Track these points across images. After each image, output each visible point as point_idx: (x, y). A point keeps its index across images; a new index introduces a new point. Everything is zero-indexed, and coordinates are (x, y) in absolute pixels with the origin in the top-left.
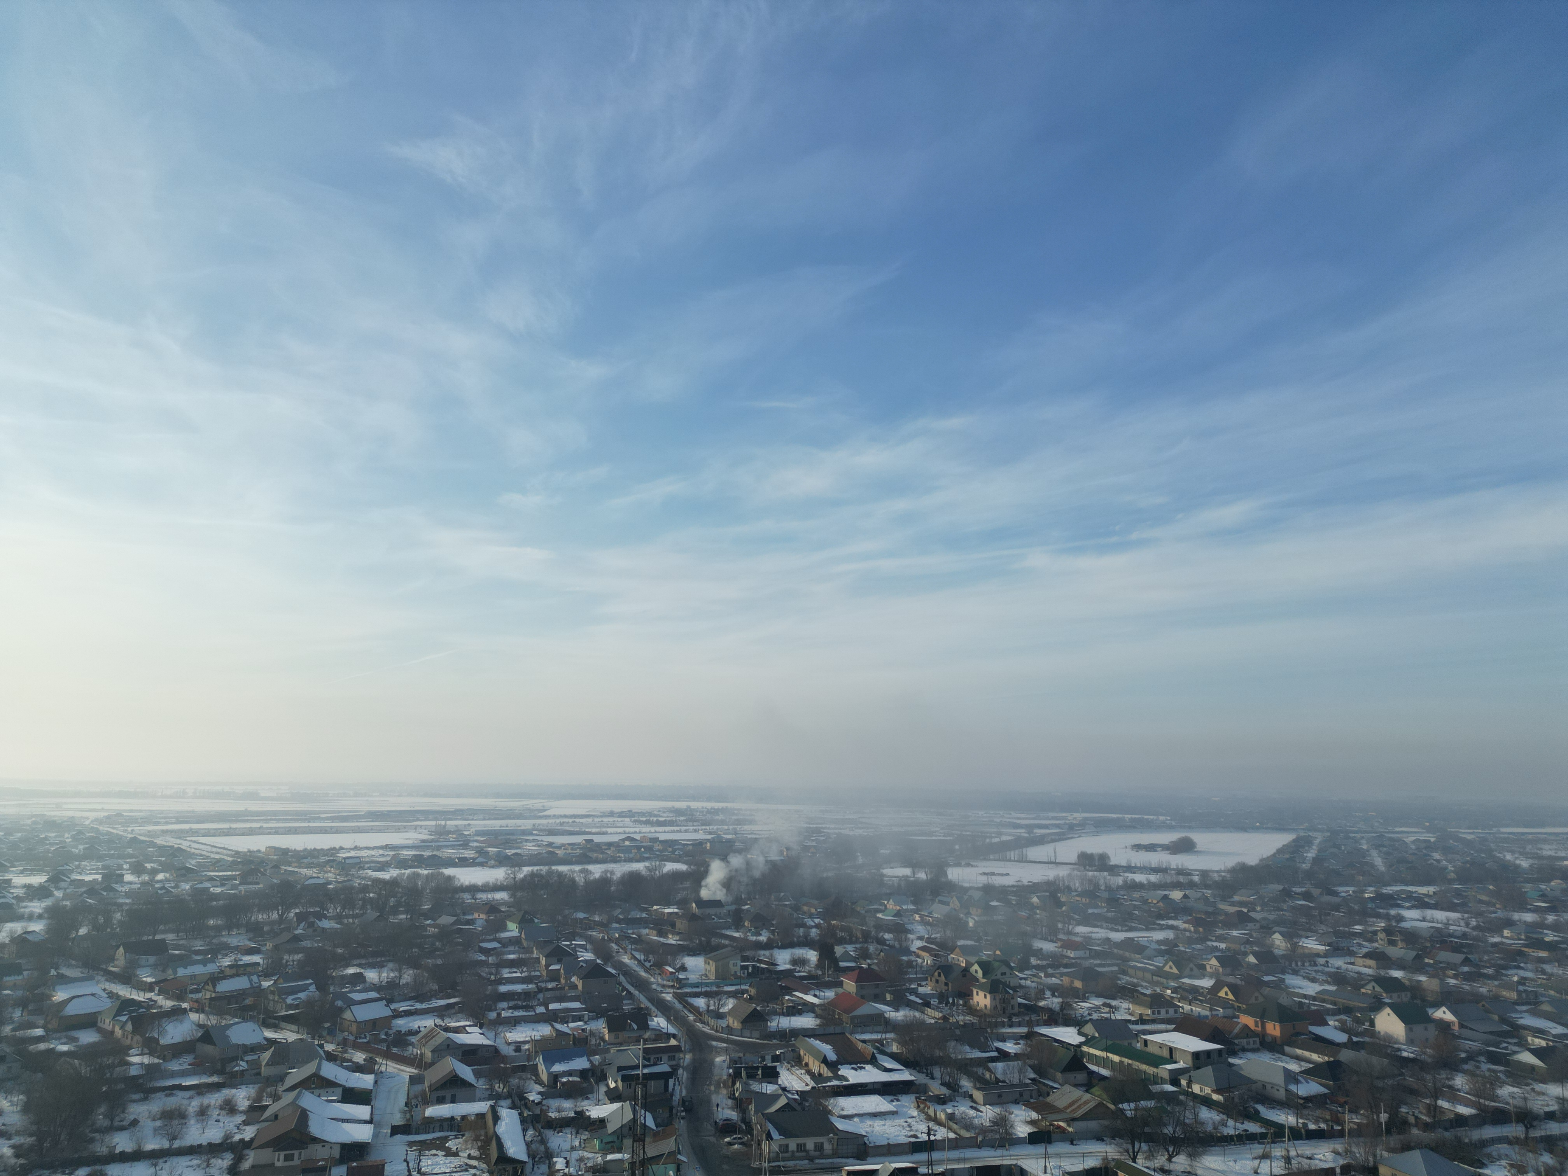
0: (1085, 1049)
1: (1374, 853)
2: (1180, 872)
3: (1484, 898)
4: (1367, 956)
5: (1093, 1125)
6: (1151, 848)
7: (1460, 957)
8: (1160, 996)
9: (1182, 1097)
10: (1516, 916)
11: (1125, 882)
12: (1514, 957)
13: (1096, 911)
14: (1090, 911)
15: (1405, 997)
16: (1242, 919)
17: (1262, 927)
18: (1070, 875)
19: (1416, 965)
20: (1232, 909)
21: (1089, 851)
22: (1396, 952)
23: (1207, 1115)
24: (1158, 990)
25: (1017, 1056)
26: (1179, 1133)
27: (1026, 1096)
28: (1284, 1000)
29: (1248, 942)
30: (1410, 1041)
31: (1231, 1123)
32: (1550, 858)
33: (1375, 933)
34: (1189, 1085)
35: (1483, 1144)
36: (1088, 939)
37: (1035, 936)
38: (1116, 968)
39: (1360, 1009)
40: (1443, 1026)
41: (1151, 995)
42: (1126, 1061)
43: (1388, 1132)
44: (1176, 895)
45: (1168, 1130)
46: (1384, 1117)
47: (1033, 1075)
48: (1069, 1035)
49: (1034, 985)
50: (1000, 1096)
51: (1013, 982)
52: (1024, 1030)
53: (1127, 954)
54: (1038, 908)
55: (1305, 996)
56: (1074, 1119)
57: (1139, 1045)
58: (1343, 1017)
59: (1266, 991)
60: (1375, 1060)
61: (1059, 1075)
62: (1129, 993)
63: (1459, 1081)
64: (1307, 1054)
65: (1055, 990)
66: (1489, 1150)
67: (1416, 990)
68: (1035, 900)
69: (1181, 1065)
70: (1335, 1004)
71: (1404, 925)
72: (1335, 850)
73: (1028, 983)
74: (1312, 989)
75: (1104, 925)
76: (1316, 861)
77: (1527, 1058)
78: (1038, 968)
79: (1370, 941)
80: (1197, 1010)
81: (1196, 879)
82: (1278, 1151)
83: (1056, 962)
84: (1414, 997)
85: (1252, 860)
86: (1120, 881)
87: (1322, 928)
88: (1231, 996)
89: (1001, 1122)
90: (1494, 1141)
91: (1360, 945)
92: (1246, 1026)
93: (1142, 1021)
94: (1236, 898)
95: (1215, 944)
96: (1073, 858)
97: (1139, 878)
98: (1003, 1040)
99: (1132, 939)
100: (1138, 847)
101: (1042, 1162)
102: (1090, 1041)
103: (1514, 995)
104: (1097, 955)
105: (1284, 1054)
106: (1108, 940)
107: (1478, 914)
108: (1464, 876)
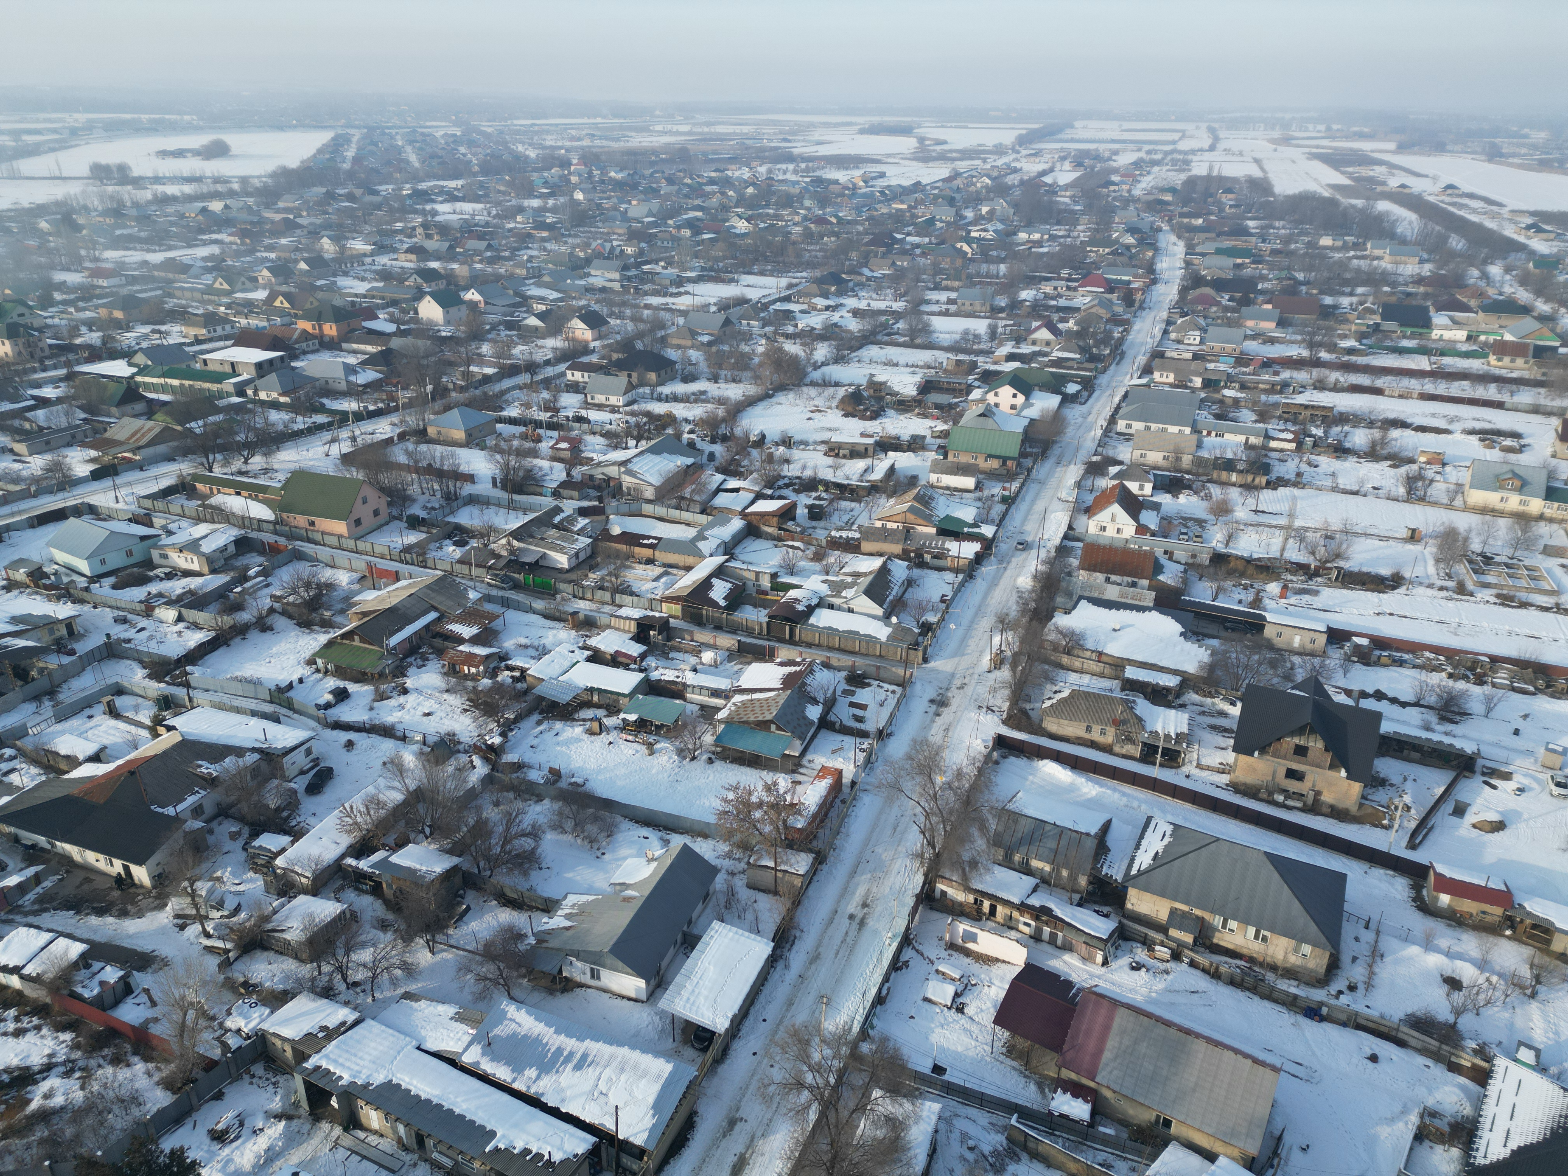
0: (139, 379)
1: (409, 149)
2: (217, 180)
3: (502, 188)
4: (409, 251)
5: (161, 449)
6: (179, 154)
7: (483, 245)
8: (214, 314)
9: (250, 406)
10: (526, 203)
11: (155, 195)
12: (525, 238)
13: (125, 232)
14: (118, 232)
15: (442, 284)
16: (289, 226)
17: (309, 233)
18: (83, 192)
19: (450, 255)
20: (278, 217)
21: (103, 161)
22: (432, 245)
23: (275, 416)
24: (211, 308)
25: (59, 400)
26: (252, 437)
27: (80, 436)
28: (338, 302)
29: (297, 249)
30: (448, 322)
31: (300, 419)
32: (552, 147)
33: (414, 228)
34: (256, 393)
35: (503, 393)
36: (121, 265)
37: (53, 267)
38: (159, 292)
39: (406, 301)
40: (473, 305)
41: (203, 315)
42: (187, 383)
43: (434, 399)
44: (216, 206)
45: (241, 437)
46: (429, 388)
47: (83, 415)
48: (119, 368)
49: (63, 322)
50: (47, 443)
51: (37, 323)
52: (63, 372)
53: (170, 275)
54: (50, 234)
55: (356, 295)
56: (139, 448)
57: (198, 366)
58: (391, 309)
59: (320, 295)
60: (420, 342)
61: (114, 410)
62: (180, 315)
63: (486, 348)
64: (362, 347)
65: (90, 325)
66: (505, 397)
67: (450, 277)
68: (44, 225)
69: (245, 377)
70: (383, 298)
71: (438, 218)
72: (372, 148)
73: (56, 321)
74: (361, 287)
75: (138, 246)
76: (357, 160)
77: (533, 321)
78: (65, 303)
79: (410, 236)
80: (255, 322)
81: (236, 187)
82: (344, 434)
83: (86, 294)
84: (449, 284)
85: (293, 163)
86: (148, 195)
87: (367, 229)
88: (286, 305)
89: (56, 467)
90: (509, 390)
91: (401, 241)
92: (305, 331)
93: (198, 341)
94: (281, 205)
95: (265, 254)
96: (85, 171)
97: (171, 190)
98: (39, 386)
99: (173, 259)
100: (164, 154)
101: (112, 494)
102: (143, 371)
103: (524, 272)
104: (133, 280)
105: (341, 350)
106: (145, 263)
107: (498, 204)
108: (487, 169)
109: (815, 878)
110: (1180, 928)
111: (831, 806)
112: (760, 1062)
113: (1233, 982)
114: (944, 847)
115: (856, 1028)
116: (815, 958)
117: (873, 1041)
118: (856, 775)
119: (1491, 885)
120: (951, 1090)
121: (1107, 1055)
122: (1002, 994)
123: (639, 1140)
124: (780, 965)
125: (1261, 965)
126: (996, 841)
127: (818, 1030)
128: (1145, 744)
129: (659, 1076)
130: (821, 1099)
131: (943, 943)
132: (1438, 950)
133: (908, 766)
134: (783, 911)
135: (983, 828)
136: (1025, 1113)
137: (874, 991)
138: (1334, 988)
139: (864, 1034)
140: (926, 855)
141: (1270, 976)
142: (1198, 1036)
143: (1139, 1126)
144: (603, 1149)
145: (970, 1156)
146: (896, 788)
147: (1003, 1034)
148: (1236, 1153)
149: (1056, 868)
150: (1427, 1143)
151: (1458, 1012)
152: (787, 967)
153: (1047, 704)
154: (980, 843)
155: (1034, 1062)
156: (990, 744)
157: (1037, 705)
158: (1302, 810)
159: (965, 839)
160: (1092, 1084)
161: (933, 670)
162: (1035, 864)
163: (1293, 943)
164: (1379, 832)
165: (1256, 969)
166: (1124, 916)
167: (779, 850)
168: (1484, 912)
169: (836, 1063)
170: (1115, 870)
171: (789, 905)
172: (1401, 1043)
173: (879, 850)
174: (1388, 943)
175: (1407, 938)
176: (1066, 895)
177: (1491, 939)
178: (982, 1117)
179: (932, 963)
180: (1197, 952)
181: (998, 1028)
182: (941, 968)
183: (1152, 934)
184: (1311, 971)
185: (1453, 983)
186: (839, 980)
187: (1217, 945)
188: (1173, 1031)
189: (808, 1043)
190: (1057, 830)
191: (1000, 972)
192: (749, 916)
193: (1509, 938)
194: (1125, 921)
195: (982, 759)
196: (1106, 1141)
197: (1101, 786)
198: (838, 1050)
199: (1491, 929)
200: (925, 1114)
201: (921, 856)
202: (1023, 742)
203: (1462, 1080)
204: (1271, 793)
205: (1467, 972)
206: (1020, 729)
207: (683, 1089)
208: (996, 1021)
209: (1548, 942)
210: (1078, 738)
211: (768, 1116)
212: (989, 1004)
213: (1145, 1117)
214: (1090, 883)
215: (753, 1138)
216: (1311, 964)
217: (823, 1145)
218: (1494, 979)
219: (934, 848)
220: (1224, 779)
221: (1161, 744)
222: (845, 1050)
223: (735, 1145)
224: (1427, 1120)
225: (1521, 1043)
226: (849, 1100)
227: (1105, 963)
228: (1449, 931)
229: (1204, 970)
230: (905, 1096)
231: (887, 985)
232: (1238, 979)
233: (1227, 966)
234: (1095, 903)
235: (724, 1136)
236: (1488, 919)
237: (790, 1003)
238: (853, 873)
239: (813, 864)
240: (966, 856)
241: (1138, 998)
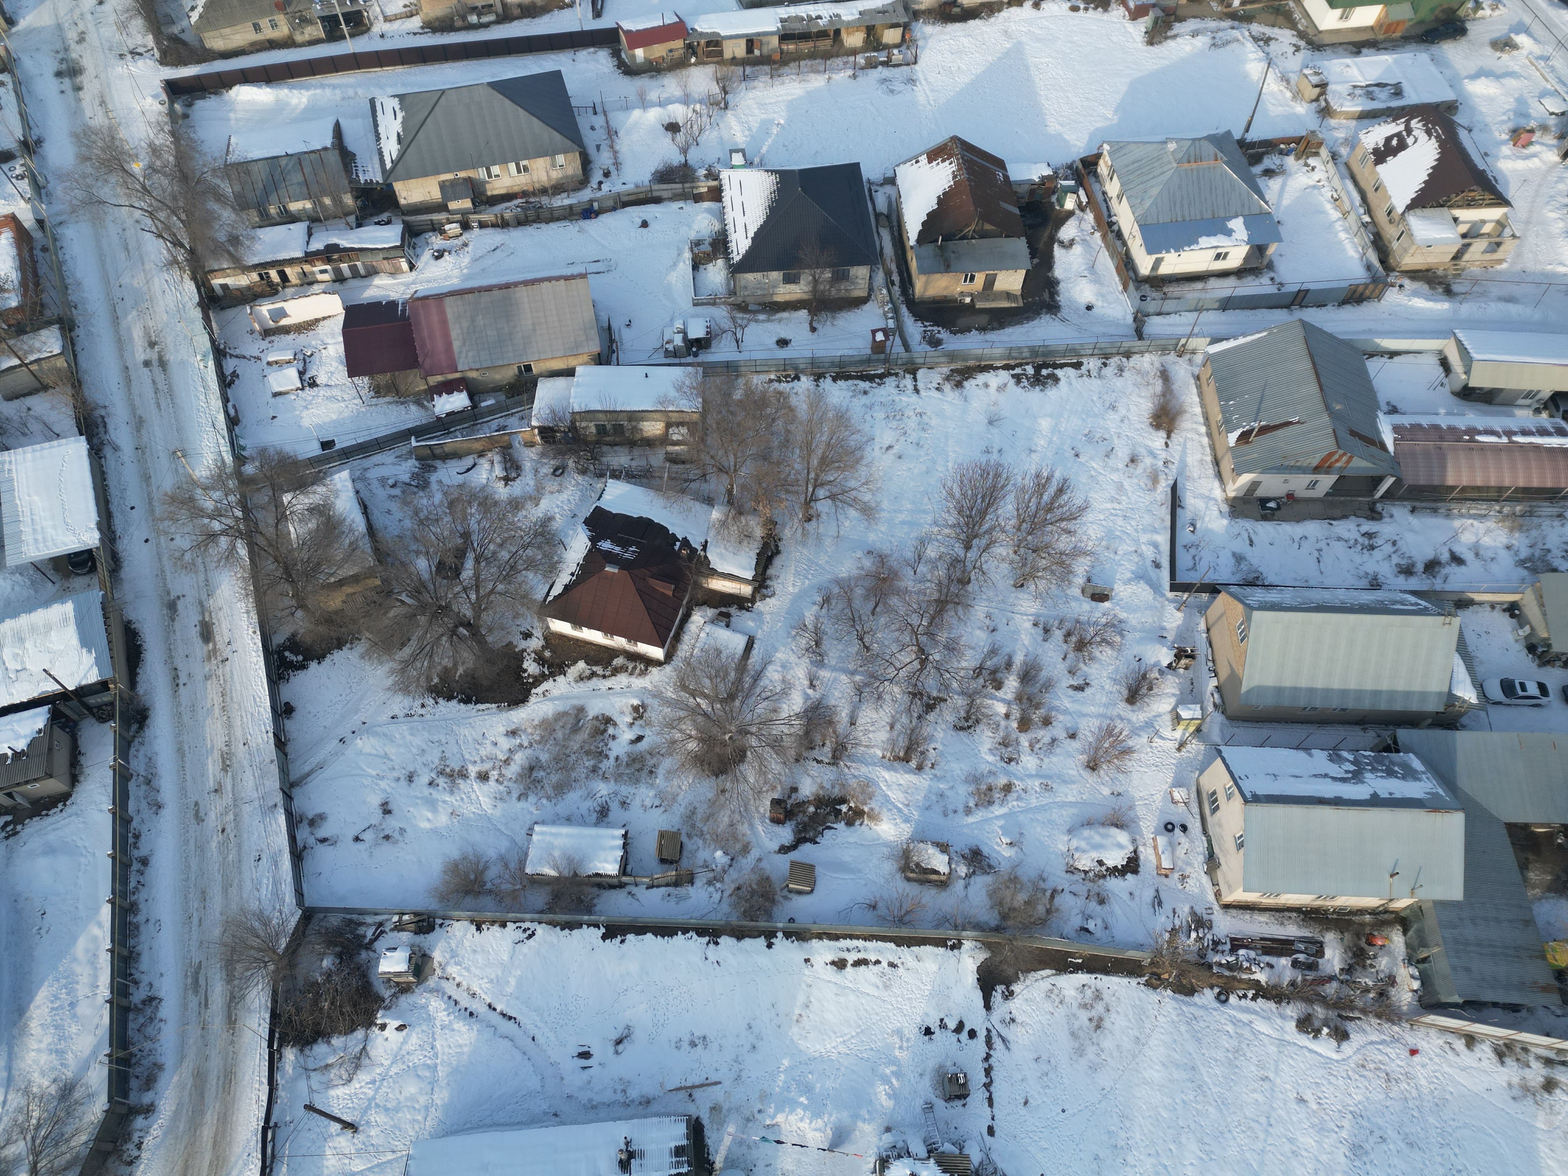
109: (78, 348)
110: (456, 198)
111: (34, 262)
112: (158, 544)
113: (521, 222)
114: (193, 239)
115: (228, 459)
116: (139, 424)
117: (253, 459)
118: (35, 210)
119: (668, 21)
120: (348, 454)
121: (456, 345)
122: (341, 348)
123: (93, 677)
124: (108, 451)
125: (534, 194)
126: (241, 204)
127: (194, 483)
128: (323, 19)
129: (66, 620)
130: (241, 535)
131: (256, 335)
132: (653, 105)
133: (89, 170)
134: (70, 400)
135: (219, 197)
136: (418, 432)
137: (221, 417)
138: (594, 184)
139: (240, 459)
140: (180, 258)
141: (545, 200)
142: (516, 284)
143: (509, 384)
144: (62, 708)
145: (397, 491)
146: (94, 203)
147: (363, 381)
148: (586, 358)
149: (318, 202)
150: (702, 267)
151: (684, 151)
152: (116, 449)
153: (195, 17)
154: (227, 215)
155: (402, 388)
156: (164, 97)
157: (185, 23)
158: (498, 22)
159: (209, 219)
160: (457, 375)
161: (30, 31)
162: (295, 207)
163: (548, 159)
164: (566, 12)
165: (532, 200)
166: (403, 214)
167: (11, 342)
168: (671, 51)
169: (232, 498)
170: (371, 173)
171: (70, 391)
172: (657, 200)
173: (125, 280)
174: (617, 118)
175: (627, 108)
176: (341, 223)
177: (684, 72)
178: (386, 457)
179: (259, 359)
180: (480, 213)
181: (356, 379)
182: (270, 359)
183: (436, 217)
184: (572, 177)
185: (673, 128)
186: (179, 428)
187: (493, 196)
188: (495, 292)
189: (192, 499)
190: (294, 161)
191: (326, 330)
192: (34, 426)
193: (695, 64)
194: (407, 218)
195: (166, 119)
196: (491, 411)
197: (307, 88)
198: (225, 485)
199: (678, 64)
200: (339, 486)
201: (175, 262)
202: (197, 78)
203: (707, 205)
204: (464, 18)
205: (678, 112)
206: (185, 63)
207: (100, 613)
208: (350, 375)
209: (721, 53)
210: (253, 44)
211: (202, 577)
212: (335, 364)
213: (508, 374)
214: (356, 198)
215: (201, 604)
216: (570, 171)
217: (269, 565)
218: (698, 107)
219: (182, 246)
220: (415, 23)
221: (338, 11)
222: (231, 484)
223: (189, 618)
224: (696, 250)
225: (732, 151)
226: (265, 519)
227: (412, 267)
228: (654, 83)
229: (494, 225)
230: (313, 484)
231: (230, 405)
232: (522, 217)
233: (508, 210)
234: (372, 215)
235: (173, 620)
236: (676, 54)
237: (146, 478)
238: (116, 320)
239: (63, 336)
240: (222, 236)
241: (454, 282)
